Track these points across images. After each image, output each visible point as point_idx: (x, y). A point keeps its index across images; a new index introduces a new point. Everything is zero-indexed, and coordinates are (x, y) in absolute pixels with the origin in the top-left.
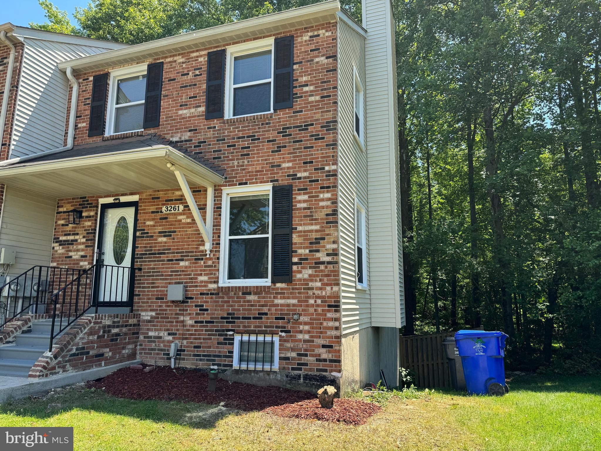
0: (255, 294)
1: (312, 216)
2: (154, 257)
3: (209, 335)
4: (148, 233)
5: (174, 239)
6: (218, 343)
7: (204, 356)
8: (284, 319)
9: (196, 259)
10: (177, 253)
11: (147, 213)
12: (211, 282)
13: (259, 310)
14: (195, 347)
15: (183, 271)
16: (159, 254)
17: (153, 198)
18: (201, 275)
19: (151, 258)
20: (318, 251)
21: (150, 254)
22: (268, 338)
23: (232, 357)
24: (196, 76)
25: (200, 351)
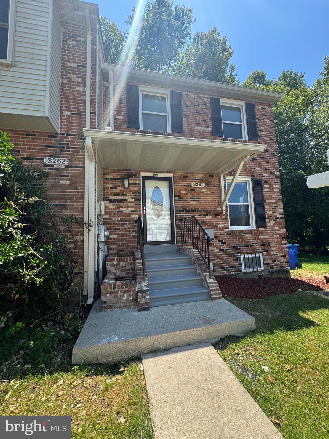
0: (250, 233)
1: (271, 195)
2: (189, 213)
3: (228, 256)
4: (183, 198)
5: (200, 203)
6: (234, 260)
7: (227, 268)
8: (264, 245)
9: (215, 215)
10: (203, 211)
11: (181, 186)
12: (226, 228)
13: (252, 241)
15: (209, 222)
16: (191, 211)
17: (184, 177)
18: (219, 224)
19: (187, 213)
20: (276, 212)
21: (186, 211)
22: (257, 255)
23: (241, 266)
24: (204, 108)
25: (224, 265)
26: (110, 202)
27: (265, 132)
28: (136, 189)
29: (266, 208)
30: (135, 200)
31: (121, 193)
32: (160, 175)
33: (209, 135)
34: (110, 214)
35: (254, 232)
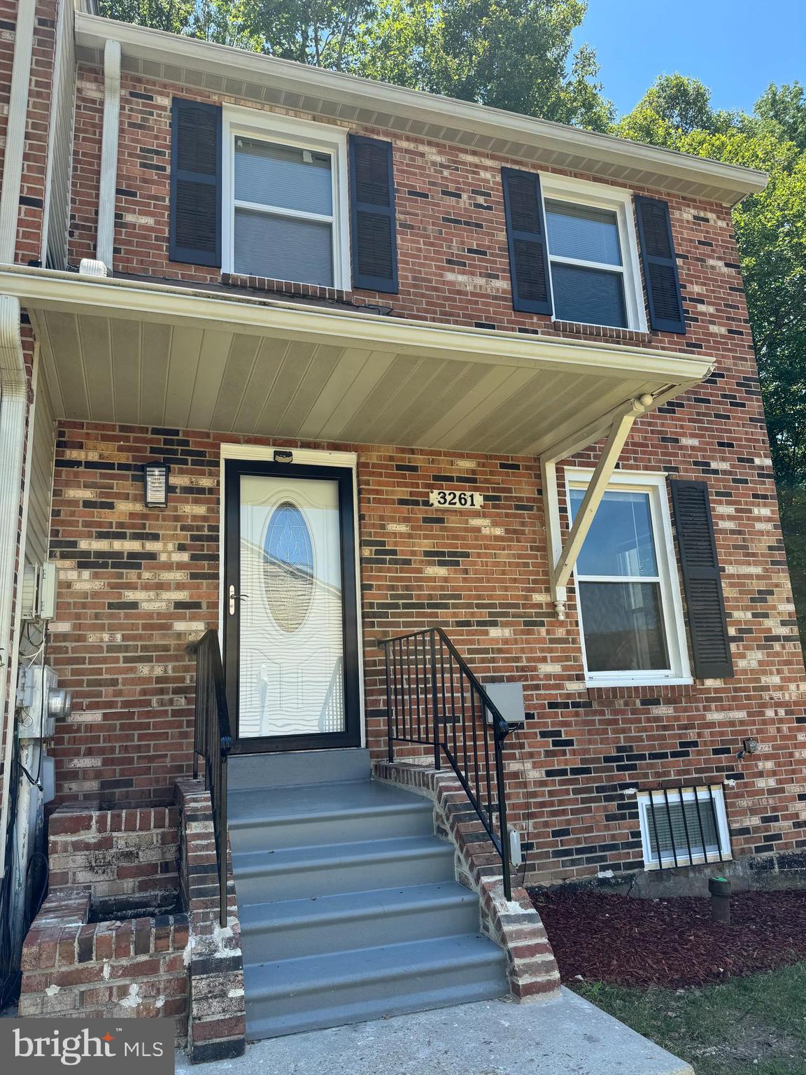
0: (668, 702)
1: (747, 547)
2: (419, 615)
3: (584, 801)
4: (394, 552)
5: (466, 572)
7: (579, 851)
8: (727, 751)
9: (526, 624)
10: (478, 606)
11: (386, 502)
12: (570, 678)
13: (680, 736)
14: (556, 834)
15: (500, 651)
16: (431, 606)
17: (399, 468)
18: (544, 660)
19: (411, 615)
20: (766, 616)
21: (406, 606)
22: (703, 794)
23: (639, 845)
24: (478, 206)
25: (569, 843)
26: (82, 566)
27: (709, 304)
28: (201, 510)
29: (728, 599)
30: (193, 557)
31: (133, 526)
32: (301, 456)
33: (499, 306)
34: (78, 616)
35: (687, 695)
